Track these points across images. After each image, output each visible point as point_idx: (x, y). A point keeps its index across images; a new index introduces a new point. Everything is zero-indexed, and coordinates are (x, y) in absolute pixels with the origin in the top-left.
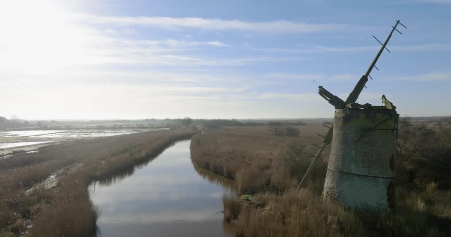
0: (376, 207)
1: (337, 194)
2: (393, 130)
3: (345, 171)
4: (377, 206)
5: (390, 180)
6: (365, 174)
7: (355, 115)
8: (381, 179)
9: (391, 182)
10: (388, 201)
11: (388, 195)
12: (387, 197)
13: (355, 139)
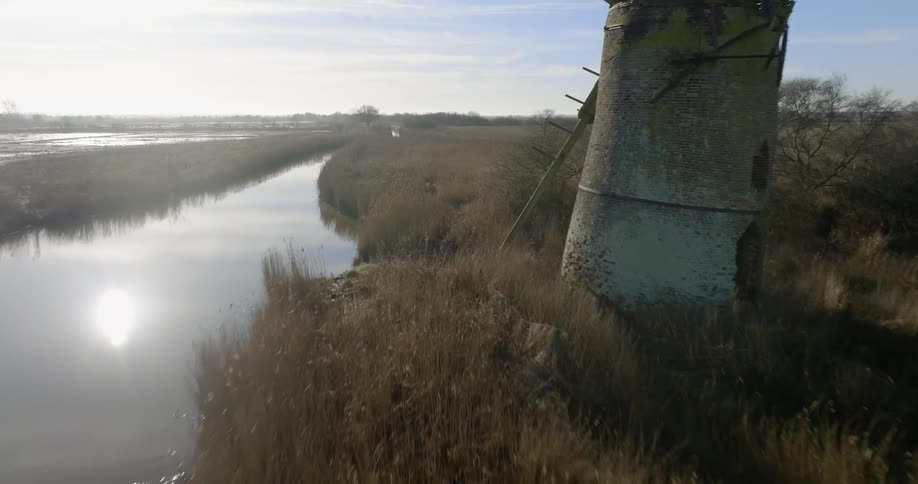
0: (700, 298)
1: (591, 261)
2: (771, 57)
3: (618, 192)
4: (703, 295)
5: (750, 218)
6: (674, 201)
7: (658, 16)
8: (720, 215)
9: (753, 224)
10: (739, 279)
11: (738, 264)
12: (735, 267)
13: (655, 93)
